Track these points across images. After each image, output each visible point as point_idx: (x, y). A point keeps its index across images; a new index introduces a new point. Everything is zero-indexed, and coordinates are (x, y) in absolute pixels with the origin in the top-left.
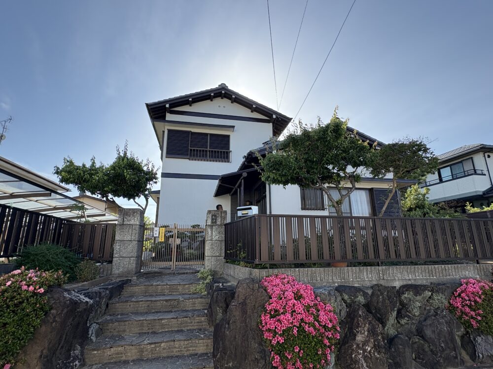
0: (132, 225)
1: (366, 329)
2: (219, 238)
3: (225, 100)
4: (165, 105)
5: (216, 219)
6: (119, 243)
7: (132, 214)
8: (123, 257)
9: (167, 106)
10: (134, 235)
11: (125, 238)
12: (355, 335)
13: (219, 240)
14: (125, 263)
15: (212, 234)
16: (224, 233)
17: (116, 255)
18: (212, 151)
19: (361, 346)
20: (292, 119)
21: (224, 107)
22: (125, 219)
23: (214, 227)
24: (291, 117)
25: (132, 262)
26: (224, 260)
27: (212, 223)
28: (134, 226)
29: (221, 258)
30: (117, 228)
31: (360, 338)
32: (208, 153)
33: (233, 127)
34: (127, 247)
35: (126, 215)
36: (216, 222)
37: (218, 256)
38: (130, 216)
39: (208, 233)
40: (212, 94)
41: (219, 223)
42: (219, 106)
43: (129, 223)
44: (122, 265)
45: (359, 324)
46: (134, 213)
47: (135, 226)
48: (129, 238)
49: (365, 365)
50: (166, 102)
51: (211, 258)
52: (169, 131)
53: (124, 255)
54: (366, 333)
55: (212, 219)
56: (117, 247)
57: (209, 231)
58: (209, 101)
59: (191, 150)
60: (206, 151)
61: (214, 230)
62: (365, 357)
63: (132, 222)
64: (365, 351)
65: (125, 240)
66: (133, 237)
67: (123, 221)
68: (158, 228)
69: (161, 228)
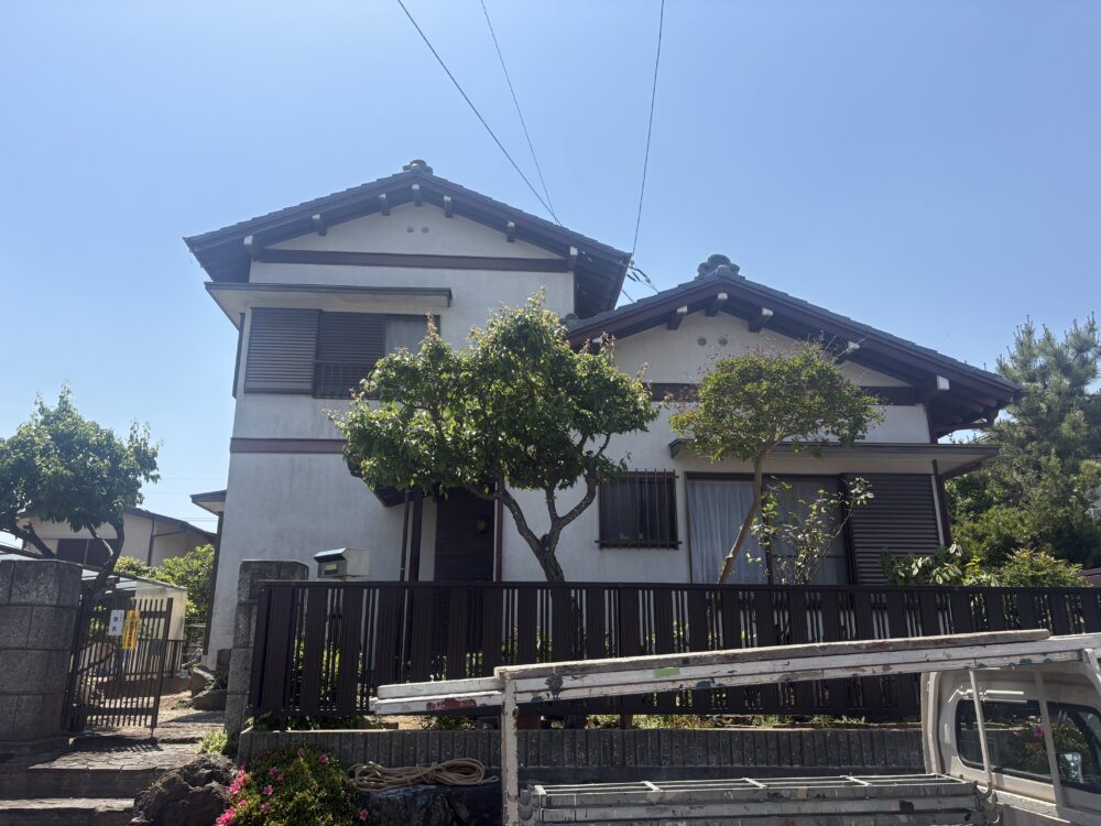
0: (31, 605)
3: (429, 208)
4: (242, 240)
9: (249, 241)
10: (34, 632)
11: (12, 642)
14: (7, 710)
21: (425, 231)
22: (14, 590)
25: (24, 706)
27: (251, 596)
33: (446, 292)
34: (15, 666)
35: (18, 578)
38: (27, 582)
40: (383, 197)
43: (23, 600)
46: (38, 572)
48: (21, 641)
50: (243, 229)
51: (240, 697)
52: (257, 313)
53: (6, 688)
55: (253, 587)
59: (319, 367)
63: (32, 597)
65: (11, 645)
66: (30, 639)
67: (10, 596)
68: (122, 612)
69: (130, 612)
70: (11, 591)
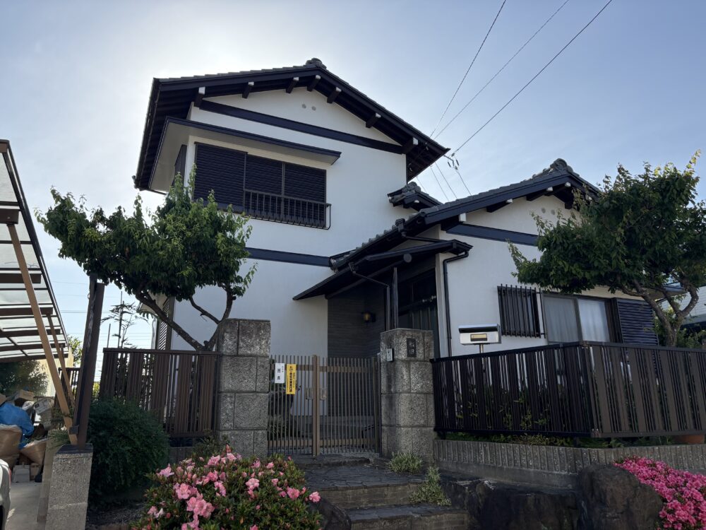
0: (256, 356)
2: (422, 387)
3: (316, 93)
4: (197, 89)
5: (415, 348)
6: (231, 397)
7: (255, 330)
8: (242, 429)
9: (202, 90)
10: (261, 378)
13: (422, 393)
14: (247, 443)
15: (410, 379)
16: (431, 376)
17: (227, 425)
18: (292, 202)
20: (448, 150)
21: (314, 109)
22: (241, 344)
23: (412, 366)
24: (446, 147)
25: (260, 439)
26: (434, 435)
27: (409, 355)
28: (259, 359)
29: (428, 429)
30: (226, 363)
32: (283, 204)
33: (337, 154)
34: (249, 406)
35: (243, 335)
36: (414, 355)
37: (424, 426)
38: (251, 337)
39: (402, 377)
40: (297, 79)
41: (420, 356)
42: (304, 106)
43: (249, 352)
44: (241, 448)
46: (259, 329)
47: (262, 359)
48: (251, 386)
50: (198, 81)
51: (410, 429)
52: (200, 148)
53: (243, 425)
55: (409, 348)
56: (227, 406)
57: (404, 372)
58: (282, 92)
59: (248, 195)
60: (280, 200)
61: (412, 371)
65: (243, 389)
66: (259, 384)
67: (238, 348)
68: (283, 365)
69: (288, 366)
70: (238, 344)
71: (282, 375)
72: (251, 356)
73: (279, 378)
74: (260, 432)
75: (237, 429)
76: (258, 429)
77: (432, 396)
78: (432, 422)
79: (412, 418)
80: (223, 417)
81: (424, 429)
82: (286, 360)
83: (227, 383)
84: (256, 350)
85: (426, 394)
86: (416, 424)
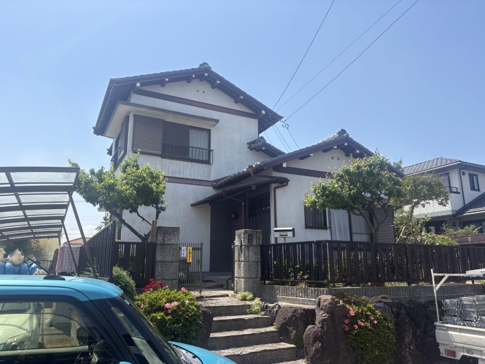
1: (411, 333)
2: (255, 259)
3: (205, 84)
4: (136, 84)
5: (252, 239)
6: (160, 264)
7: (172, 232)
8: (166, 280)
9: (138, 85)
10: (175, 255)
11: (167, 259)
12: (404, 338)
13: (255, 262)
15: (249, 255)
16: (260, 254)
17: (159, 278)
19: (407, 346)
20: (283, 117)
21: (204, 92)
22: (166, 239)
23: (250, 248)
25: (174, 284)
26: (260, 282)
27: (249, 243)
28: (174, 246)
29: (257, 279)
30: (158, 248)
31: (407, 340)
32: (185, 150)
33: (217, 121)
34: (169, 269)
35: (166, 234)
36: (252, 242)
37: (255, 278)
38: (170, 235)
39: (245, 254)
40: (194, 76)
41: (254, 243)
42: (198, 91)
43: (169, 243)
45: (406, 329)
46: (174, 231)
47: (176, 246)
48: (170, 259)
49: (410, 359)
50: (136, 79)
51: (248, 280)
52: (137, 117)
53: (166, 278)
54: (411, 336)
55: (249, 240)
56: (159, 269)
57: (246, 252)
58: (185, 82)
59: (164, 145)
61: (250, 251)
62: (410, 354)
64: (410, 349)
65: (166, 260)
66: (174, 258)
67: (164, 241)
68: (186, 248)
69: (189, 248)
70: (164, 239)
71: (185, 253)
72: (170, 244)
73: (183, 254)
74: (175, 281)
75: (164, 279)
76: (174, 280)
77: (260, 263)
78: (260, 276)
79: (249, 274)
80: (157, 274)
81: (255, 279)
82: (187, 245)
83: (159, 258)
84: (173, 241)
85: (258, 262)
86: (252, 277)
